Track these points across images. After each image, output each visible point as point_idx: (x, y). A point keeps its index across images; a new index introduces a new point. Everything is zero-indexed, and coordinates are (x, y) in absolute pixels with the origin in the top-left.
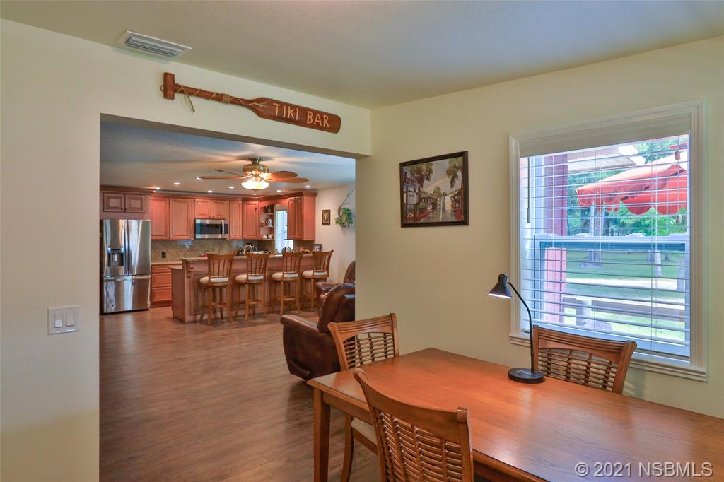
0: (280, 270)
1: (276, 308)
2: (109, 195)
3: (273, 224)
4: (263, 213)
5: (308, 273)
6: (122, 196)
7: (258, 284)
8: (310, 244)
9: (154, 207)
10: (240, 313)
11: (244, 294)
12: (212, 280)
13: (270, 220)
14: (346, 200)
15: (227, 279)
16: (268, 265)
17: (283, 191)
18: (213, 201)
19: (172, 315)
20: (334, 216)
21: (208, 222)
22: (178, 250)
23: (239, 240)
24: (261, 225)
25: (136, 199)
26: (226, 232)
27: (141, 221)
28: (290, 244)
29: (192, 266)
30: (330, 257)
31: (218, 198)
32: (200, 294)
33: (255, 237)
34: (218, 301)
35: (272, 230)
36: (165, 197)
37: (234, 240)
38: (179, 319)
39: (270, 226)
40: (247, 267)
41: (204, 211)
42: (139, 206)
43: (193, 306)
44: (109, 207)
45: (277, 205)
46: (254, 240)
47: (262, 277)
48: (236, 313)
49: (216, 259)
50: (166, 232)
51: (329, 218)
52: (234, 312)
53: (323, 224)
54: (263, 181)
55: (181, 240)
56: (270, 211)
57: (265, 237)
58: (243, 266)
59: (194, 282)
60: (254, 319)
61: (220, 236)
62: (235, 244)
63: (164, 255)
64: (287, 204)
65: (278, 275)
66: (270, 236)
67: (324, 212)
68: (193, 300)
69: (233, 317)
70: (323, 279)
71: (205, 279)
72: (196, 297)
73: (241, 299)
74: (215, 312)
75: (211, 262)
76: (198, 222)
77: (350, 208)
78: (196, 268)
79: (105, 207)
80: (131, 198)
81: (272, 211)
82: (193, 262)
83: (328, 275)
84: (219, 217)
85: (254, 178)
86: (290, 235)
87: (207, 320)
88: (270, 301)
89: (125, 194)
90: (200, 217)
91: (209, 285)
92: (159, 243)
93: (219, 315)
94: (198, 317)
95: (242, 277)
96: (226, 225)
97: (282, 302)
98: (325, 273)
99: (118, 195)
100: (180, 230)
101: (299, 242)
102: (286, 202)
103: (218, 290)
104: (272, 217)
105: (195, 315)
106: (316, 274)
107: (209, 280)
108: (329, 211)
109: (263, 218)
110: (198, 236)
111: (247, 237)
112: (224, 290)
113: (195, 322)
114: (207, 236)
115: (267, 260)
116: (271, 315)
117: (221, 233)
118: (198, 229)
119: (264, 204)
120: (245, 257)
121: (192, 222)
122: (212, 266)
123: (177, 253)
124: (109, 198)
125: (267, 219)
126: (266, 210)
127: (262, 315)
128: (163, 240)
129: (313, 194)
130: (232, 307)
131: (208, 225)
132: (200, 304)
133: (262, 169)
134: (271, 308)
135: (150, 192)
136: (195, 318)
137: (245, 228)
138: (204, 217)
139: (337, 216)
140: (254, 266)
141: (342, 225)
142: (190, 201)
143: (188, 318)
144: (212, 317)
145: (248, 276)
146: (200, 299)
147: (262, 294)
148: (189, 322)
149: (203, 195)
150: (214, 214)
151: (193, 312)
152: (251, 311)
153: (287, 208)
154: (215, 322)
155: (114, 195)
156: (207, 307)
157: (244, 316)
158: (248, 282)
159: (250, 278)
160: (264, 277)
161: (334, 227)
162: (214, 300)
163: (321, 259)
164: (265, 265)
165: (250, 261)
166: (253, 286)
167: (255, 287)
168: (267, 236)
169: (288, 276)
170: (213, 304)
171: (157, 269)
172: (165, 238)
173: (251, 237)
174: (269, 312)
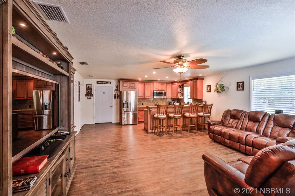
0: (188, 112)
1: (186, 128)
2: (124, 82)
3: (183, 92)
4: (179, 88)
5: (201, 114)
6: (128, 82)
7: (178, 118)
8: (201, 101)
9: (139, 86)
10: (171, 130)
11: (172, 122)
12: (159, 116)
13: (182, 91)
14: (220, 80)
15: (165, 116)
16: (183, 110)
17: (188, 78)
18: (160, 84)
19: (144, 128)
20: (213, 88)
21: (158, 92)
22: (147, 102)
23: (169, 98)
24: (178, 93)
25: (132, 83)
26: (165, 96)
27: (135, 91)
28: (191, 101)
29: (151, 109)
30: (211, 107)
31: (162, 82)
32: (154, 121)
33: (176, 98)
34: (162, 125)
35: (183, 95)
36: (143, 83)
37: (168, 98)
38: (146, 130)
39: (182, 93)
40: (174, 110)
41: (157, 88)
42: (134, 86)
43: (151, 126)
44: (124, 87)
45: (185, 84)
46: (175, 99)
47: (180, 116)
48: (169, 130)
49: (161, 107)
50: (143, 96)
51: (210, 89)
52: (168, 130)
53: (207, 92)
54: (184, 68)
55: (149, 98)
56: (182, 87)
57: (180, 97)
58: (172, 110)
59: (152, 116)
60: (177, 134)
61: (162, 97)
62: (168, 100)
63: (143, 104)
64: (190, 84)
65: (187, 114)
66: (182, 97)
67: (208, 86)
68: (151, 123)
69: (167, 131)
70: (209, 117)
71: (156, 116)
72: (153, 122)
73: (171, 124)
74: (160, 129)
75: (159, 108)
76: (155, 92)
77: (223, 84)
78: (153, 110)
79: (123, 86)
80: (131, 83)
81: (183, 87)
82: (152, 108)
83: (210, 115)
84: (162, 90)
85: (180, 66)
86: (191, 97)
87: (157, 132)
88: (183, 125)
89: (129, 82)
90: (155, 90)
91: (158, 118)
92: (141, 100)
93: (162, 130)
94: (154, 131)
95: (172, 115)
96: (165, 93)
97: (189, 127)
98: (209, 114)
99: (127, 82)
100: (148, 94)
101: (195, 100)
102: (189, 83)
103: (162, 120)
104: (183, 89)
105: (152, 130)
106: (205, 114)
107: (158, 116)
108: (211, 86)
109: (179, 90)
110: (155, 97)
111: (173, 98)
112: (164, 120)
113: (152, 133)
114: (158, 97)
115: (182, 108)
116: (184, 132)
117: (163, 96)
118: (155, 94)
119: (179, 84)
120: (173, 106)
121: (153, 92)
122: (159, 110)
123: (147, 103)
124: (124, 83)
125: (181, 90)
126: (180, 87)
127: (179, 132)
128: (142, 99)
129: (202, 79)
130: (167, 127)
131: (158, 93)
132: (154, 125)
133: (184, 61)
134: (184, 128)
135: (138, 81)
136: (152, 131)
137: (172, 94)
138: (157, 90)
139: (215, 88)
140: (177, 110)
141: (218, 92)
142: (152, 84)
143: (150, 131)
144: (159, 131)
145: (174, 115)
146: (154, 123)
147: (180, 122)
148: (150, 133)
149: (156, 81)
150: (160, 89)
151: (151, 129)
152: (175, 129)
153: (189, 85)
154: (160, 134)
155: (125, 82)
156: (157, 127)
157: (172, 131)
158: (174, 118)
159: (175, 116)
160: (181, 115)
161: (213, 93)
162: (160, 124)
163: (207, 108)
164: (182, 110)
165: (175, 108)
166: (176, 119)
167: (177, 119)
168: (181, 97)
169: (192, 115)
170: (159, 126)
171: (140, 109)
172: (143, 98)
173: (174, 98)
174: (183, 130)
